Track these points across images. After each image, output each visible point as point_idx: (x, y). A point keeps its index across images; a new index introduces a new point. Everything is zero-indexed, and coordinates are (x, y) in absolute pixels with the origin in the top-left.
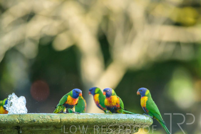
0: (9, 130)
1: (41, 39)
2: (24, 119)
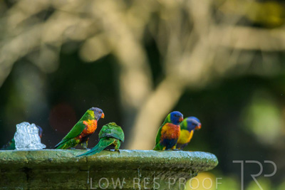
0: (14, 173)
1: (64, 46)
2: (36, 157)
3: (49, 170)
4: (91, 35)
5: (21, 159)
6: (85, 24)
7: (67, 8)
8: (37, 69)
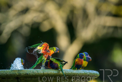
0: (12, 79)
1: (33, 25)
2: (21, 73)
3: (27, 78)
4: (44, 20)
5: (15, 73)
6: (42, 15)
7: (33, 8)
8: (21, 35)
